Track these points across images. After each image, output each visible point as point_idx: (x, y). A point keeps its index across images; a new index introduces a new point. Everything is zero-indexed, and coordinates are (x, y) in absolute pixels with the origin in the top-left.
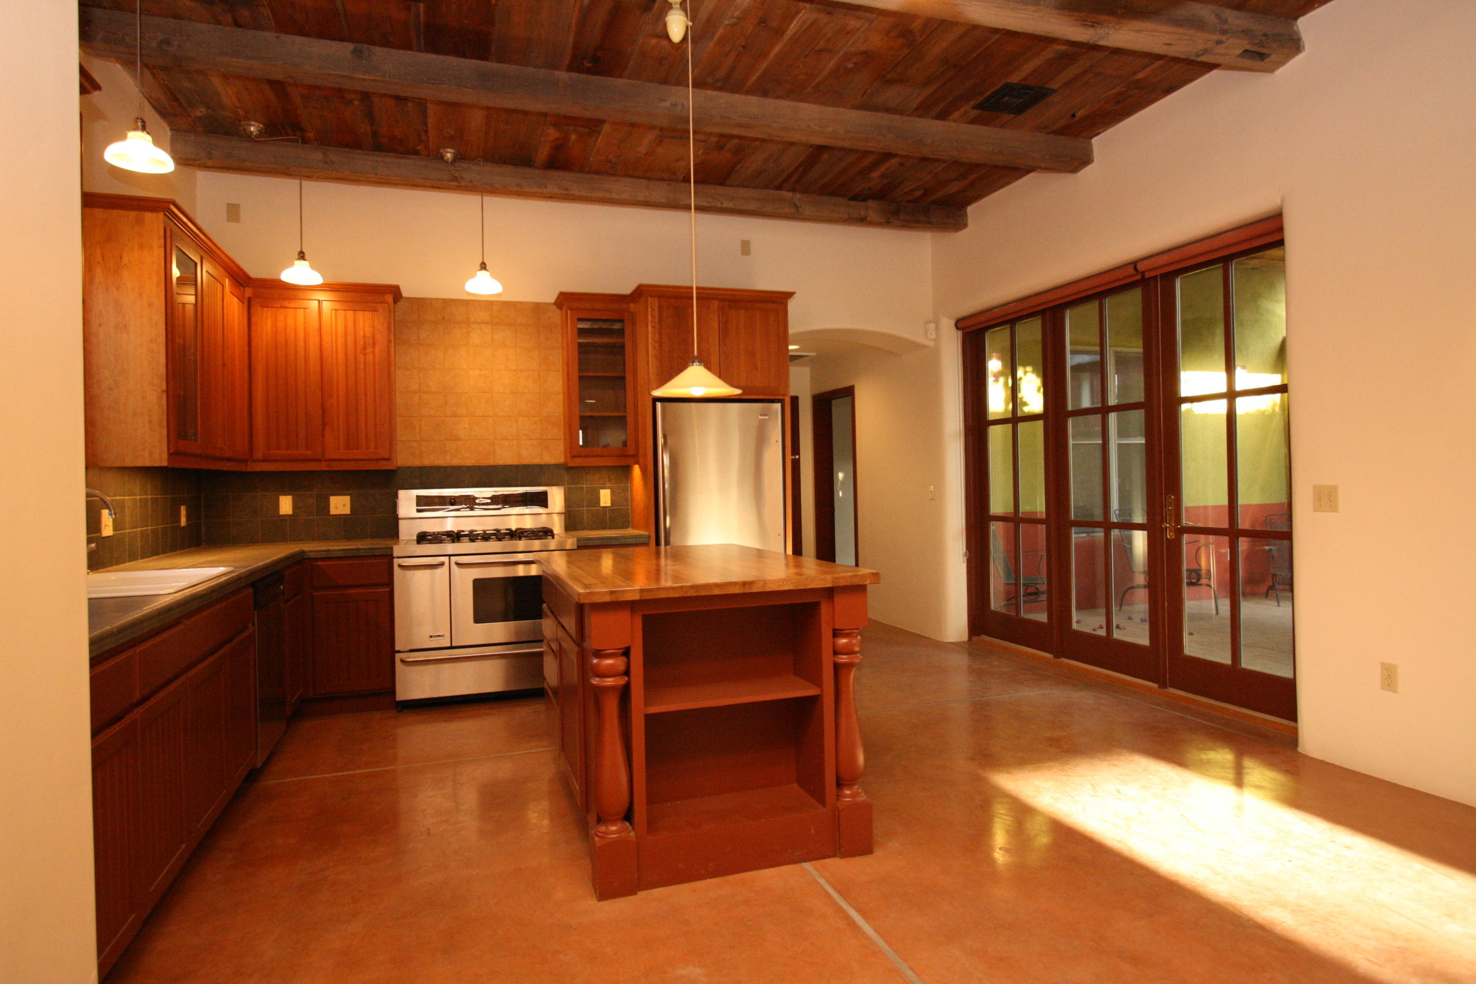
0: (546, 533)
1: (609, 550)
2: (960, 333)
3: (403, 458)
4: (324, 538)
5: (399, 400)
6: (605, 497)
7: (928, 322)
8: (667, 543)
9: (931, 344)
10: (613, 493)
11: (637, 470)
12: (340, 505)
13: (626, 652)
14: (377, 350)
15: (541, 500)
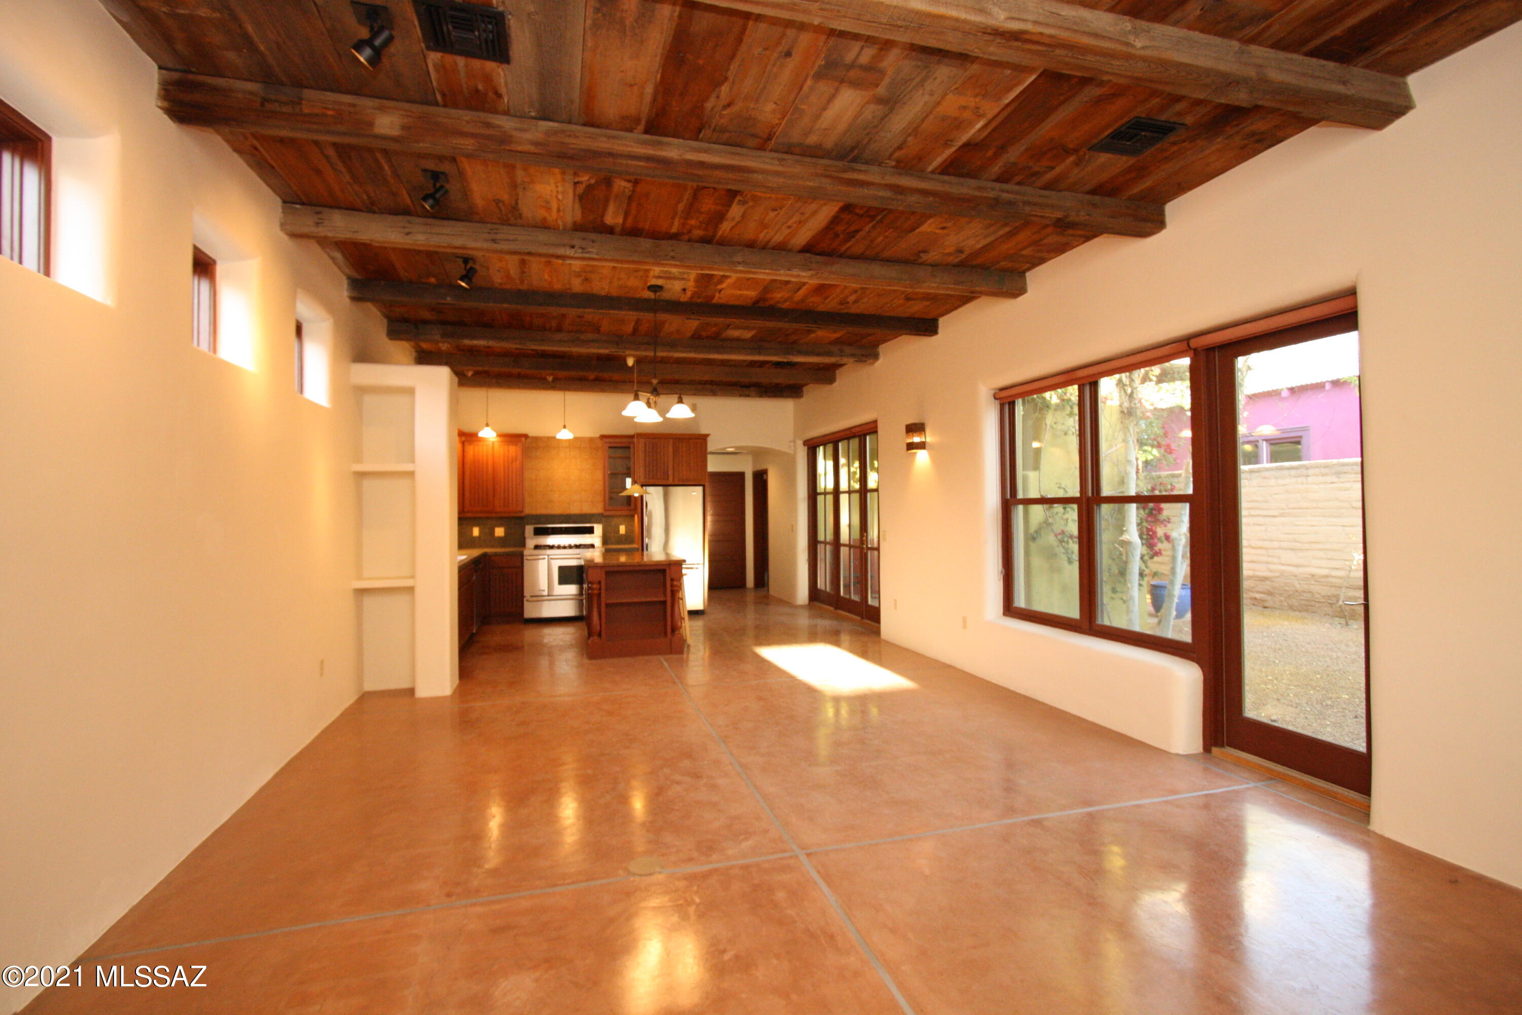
0: (592, 546)
1: (624, 553)
2: (806, 448)
3: (528, 511)
4: (492, 546)
5: (527, 484)
6: (622, 529)
7: (791, 442)
8: (647, 550)
9: (792, 452)
10: (626, 528)
11: (636, 516)
12: (500, 532)
13: (600, 583)
14: (518, 463)
15: (590, 531)
